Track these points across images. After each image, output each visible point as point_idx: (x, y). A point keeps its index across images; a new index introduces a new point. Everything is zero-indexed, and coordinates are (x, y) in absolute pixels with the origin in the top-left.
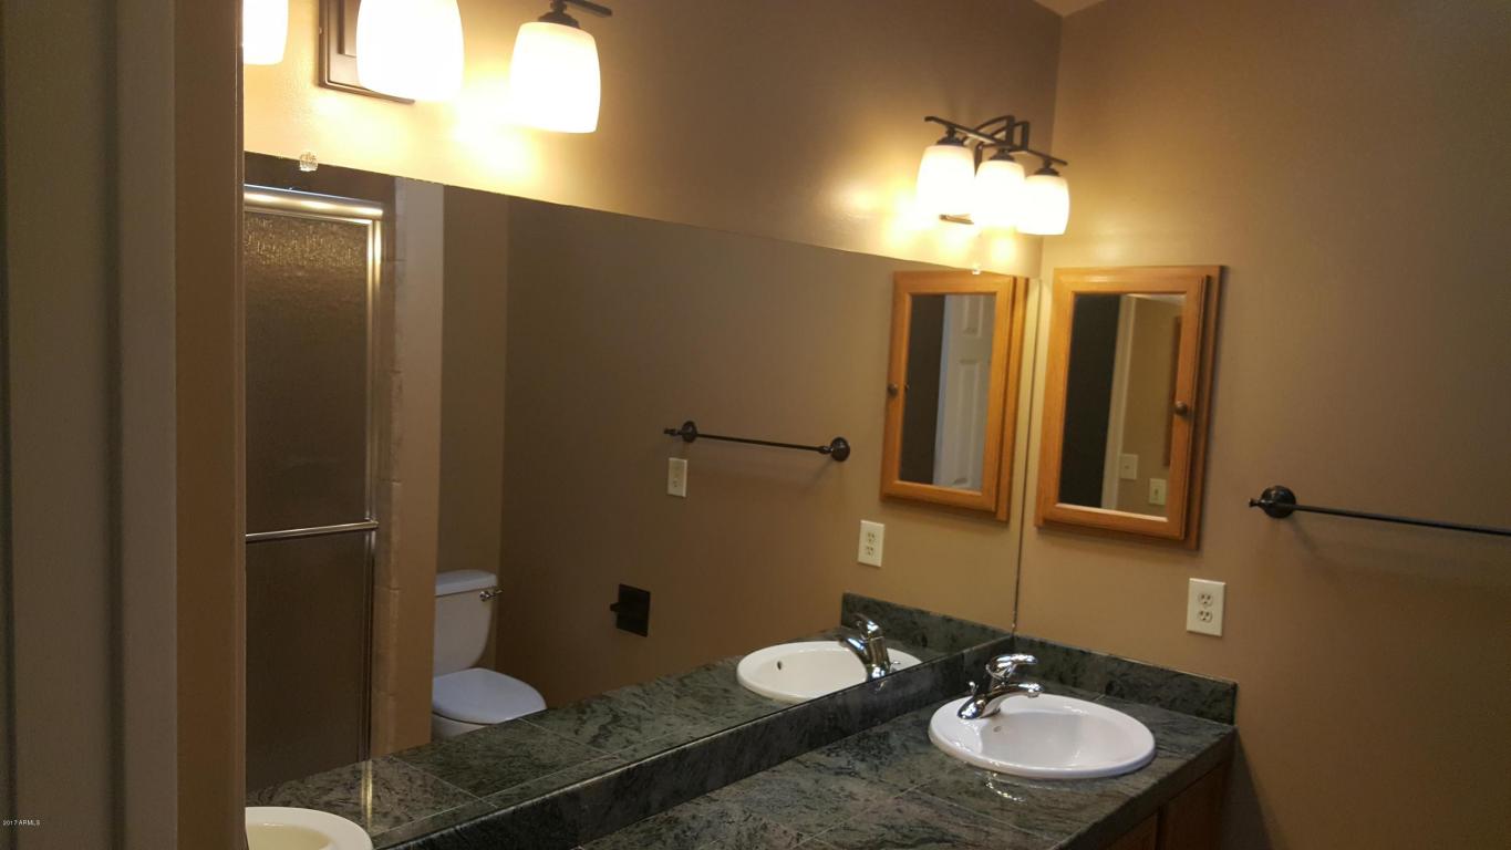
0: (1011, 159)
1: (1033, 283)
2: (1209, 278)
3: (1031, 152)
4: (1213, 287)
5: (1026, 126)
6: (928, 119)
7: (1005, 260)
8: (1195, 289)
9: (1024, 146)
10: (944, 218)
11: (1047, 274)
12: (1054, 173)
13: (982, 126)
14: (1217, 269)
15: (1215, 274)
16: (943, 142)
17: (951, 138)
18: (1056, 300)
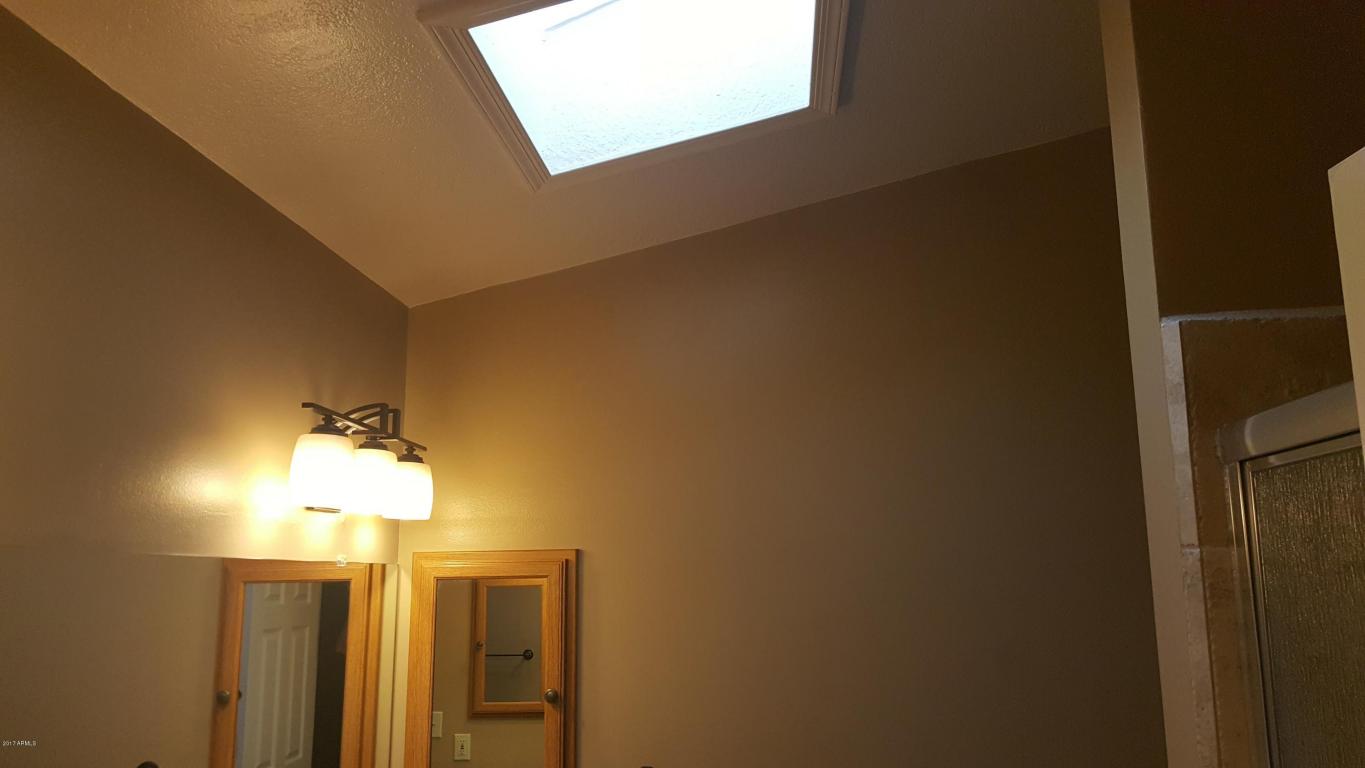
0: (384, 447)
1: (388, 568)
2: (567, 561)
3: (402, 440)
4: (571, 571)
5: (397, 413)
6: (305, 405)
7: (365, 547)
8: (555, 573)
9: (395, 434)
10: (309, 509)
11: (405, 559)
12: (419, 460)
13: (354, 412)
14: (574, 553)
15: (572, 557)
16: (318, 430)
17: (327, 425)
18: (417, 586)
